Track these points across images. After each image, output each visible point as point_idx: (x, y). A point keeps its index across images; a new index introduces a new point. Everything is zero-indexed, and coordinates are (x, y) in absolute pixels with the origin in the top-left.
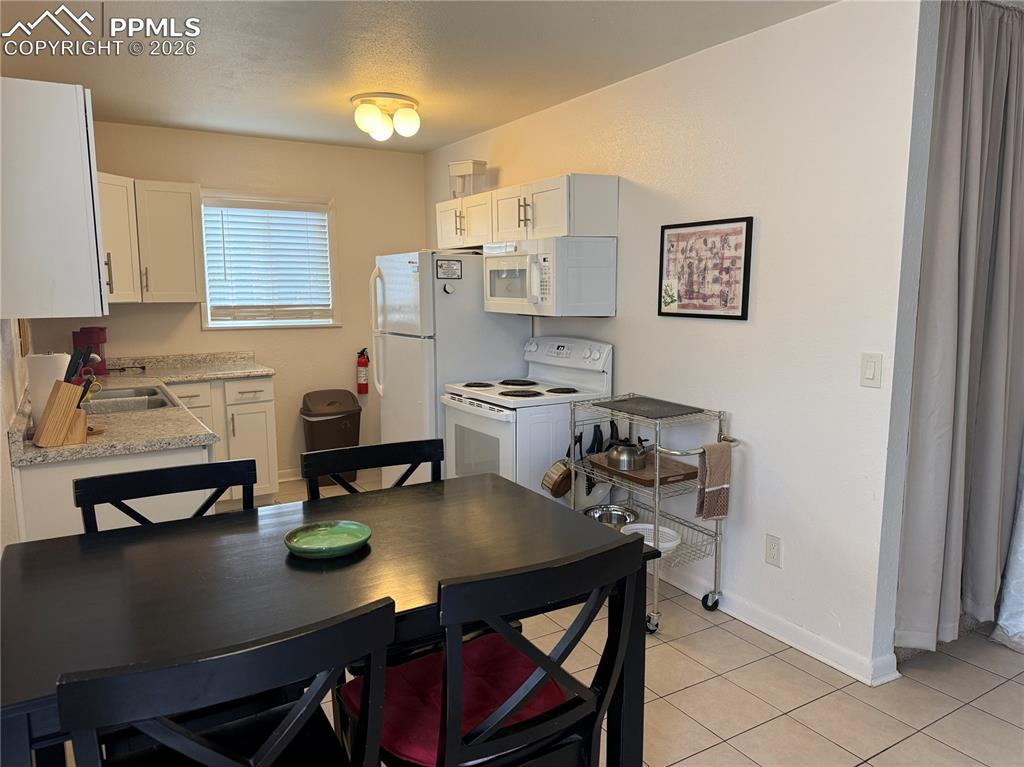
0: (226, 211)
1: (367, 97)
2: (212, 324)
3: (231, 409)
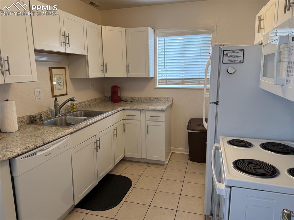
0: (166, 38)
2: (158, 86)
3: (148, 123)
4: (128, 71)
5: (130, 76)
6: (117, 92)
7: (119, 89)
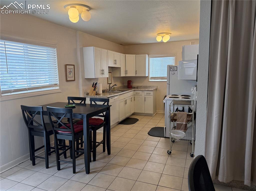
0: (154, 59)
1: (159, 34)
2: (150, 80)
3: (145, 96)
4: (136, 74)
5: (137, 76)
6: (130, 84)
7: (131, 82)
